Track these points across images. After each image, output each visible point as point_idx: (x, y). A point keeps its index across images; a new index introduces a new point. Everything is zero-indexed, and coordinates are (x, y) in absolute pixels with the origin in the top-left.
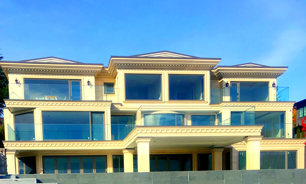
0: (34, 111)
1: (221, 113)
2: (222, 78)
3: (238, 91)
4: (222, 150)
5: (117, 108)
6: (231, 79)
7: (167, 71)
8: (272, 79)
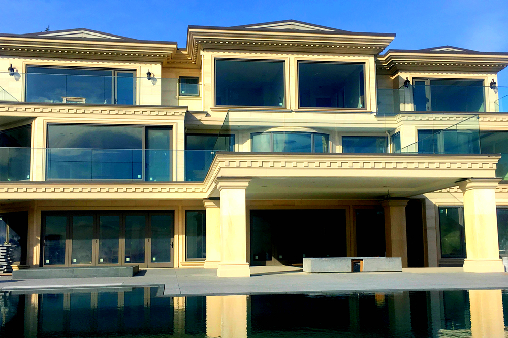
0: (33, 123)
1: (399, 132)
2: (397, 72)
3: (428, 94)
4: (406, 203)
5: (198, 120)
6: (413, 73)
7: (295, 56)
8: (489, 75)
